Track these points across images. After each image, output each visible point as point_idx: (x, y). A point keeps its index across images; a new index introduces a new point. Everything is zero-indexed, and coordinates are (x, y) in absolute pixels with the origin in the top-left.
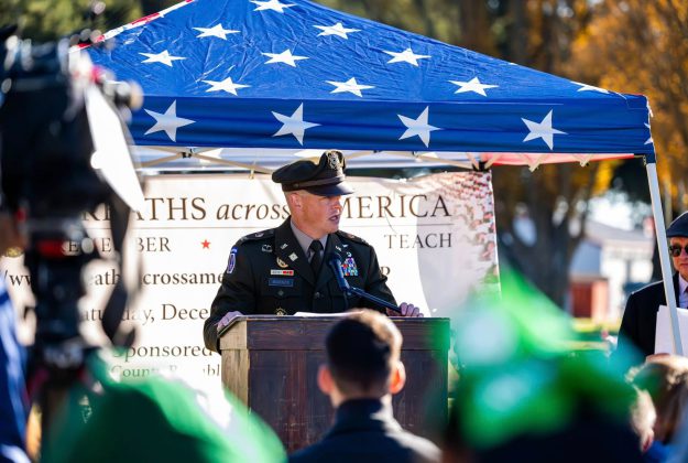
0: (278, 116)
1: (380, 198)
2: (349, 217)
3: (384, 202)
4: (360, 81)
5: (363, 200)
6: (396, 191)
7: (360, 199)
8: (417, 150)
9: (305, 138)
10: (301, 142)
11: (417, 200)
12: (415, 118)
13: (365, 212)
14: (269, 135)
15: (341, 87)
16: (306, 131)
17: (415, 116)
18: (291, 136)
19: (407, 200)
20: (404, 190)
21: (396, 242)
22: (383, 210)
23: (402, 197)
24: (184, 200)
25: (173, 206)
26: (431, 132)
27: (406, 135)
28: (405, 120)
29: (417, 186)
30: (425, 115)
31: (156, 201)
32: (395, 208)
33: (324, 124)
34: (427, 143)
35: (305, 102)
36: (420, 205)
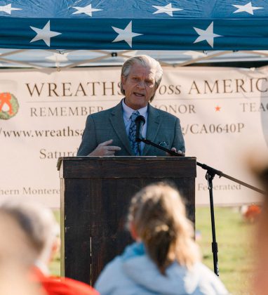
0: (116, 30)
1: (237, 80)
2: (218, 92)
3: (240, 83)
4: (175, 5)
5: (226, 82)
6: (248, 76)
7: (224, 81)
8: (206, 50)
9: (133, 43)
10: (131, 45)
11: (260, 82)
12: (205, 29)
13: (228, 89)
14: (110, 41)
15: (161, 9)
16: (133, 38)
17: (204, 27)
18: (123, 42)
19: (254, 82)
20: (252, 75)
21: (248, 107)
22: (239, 87)
23: (251, 80)
24: (113, 83)
25: (106, 87)
26: (215, 38)
27: (198, 40)
28: (198, 31)
29: (261, 73)
30: (211, 27)
31: (95, 84)
32: (247, 86)
33: (145, 34)
34: (212, 45)
35: (133, 20)
36: (263, 84)
